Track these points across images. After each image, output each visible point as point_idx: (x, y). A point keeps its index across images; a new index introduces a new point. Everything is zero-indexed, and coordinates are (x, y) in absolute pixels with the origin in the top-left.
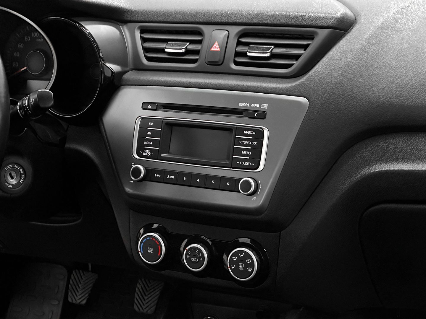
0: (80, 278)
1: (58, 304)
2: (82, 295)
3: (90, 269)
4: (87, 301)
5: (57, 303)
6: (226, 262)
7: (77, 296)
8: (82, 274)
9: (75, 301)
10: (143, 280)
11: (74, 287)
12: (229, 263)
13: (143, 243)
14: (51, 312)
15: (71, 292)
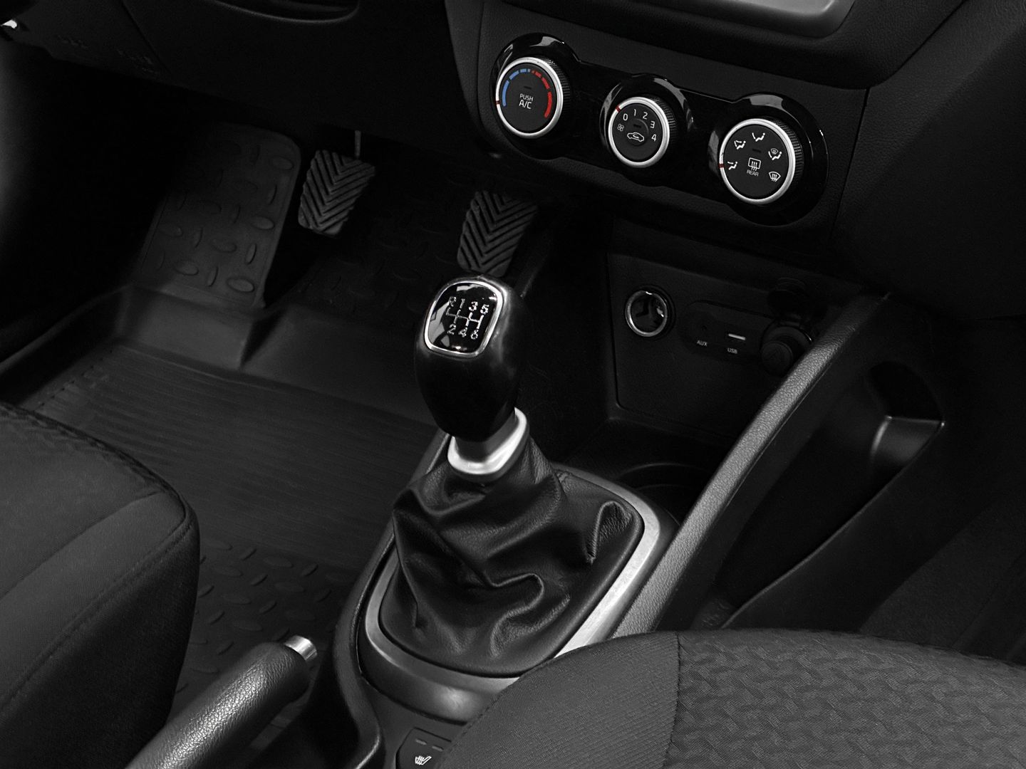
0: (331, 171)
1: (270, 229)
2: (333, 213)
3: (358, 154)
4: (343, 229)
5: (269, 226)
6: (716, 152)
7: (320, 214)
8: (337, 162)
9: (314, 226)
10: (486, 193)
11: (314, 191)
12: (724, 154)
13: (509, 80)
14: (254, 247)
15: (307, 203)
